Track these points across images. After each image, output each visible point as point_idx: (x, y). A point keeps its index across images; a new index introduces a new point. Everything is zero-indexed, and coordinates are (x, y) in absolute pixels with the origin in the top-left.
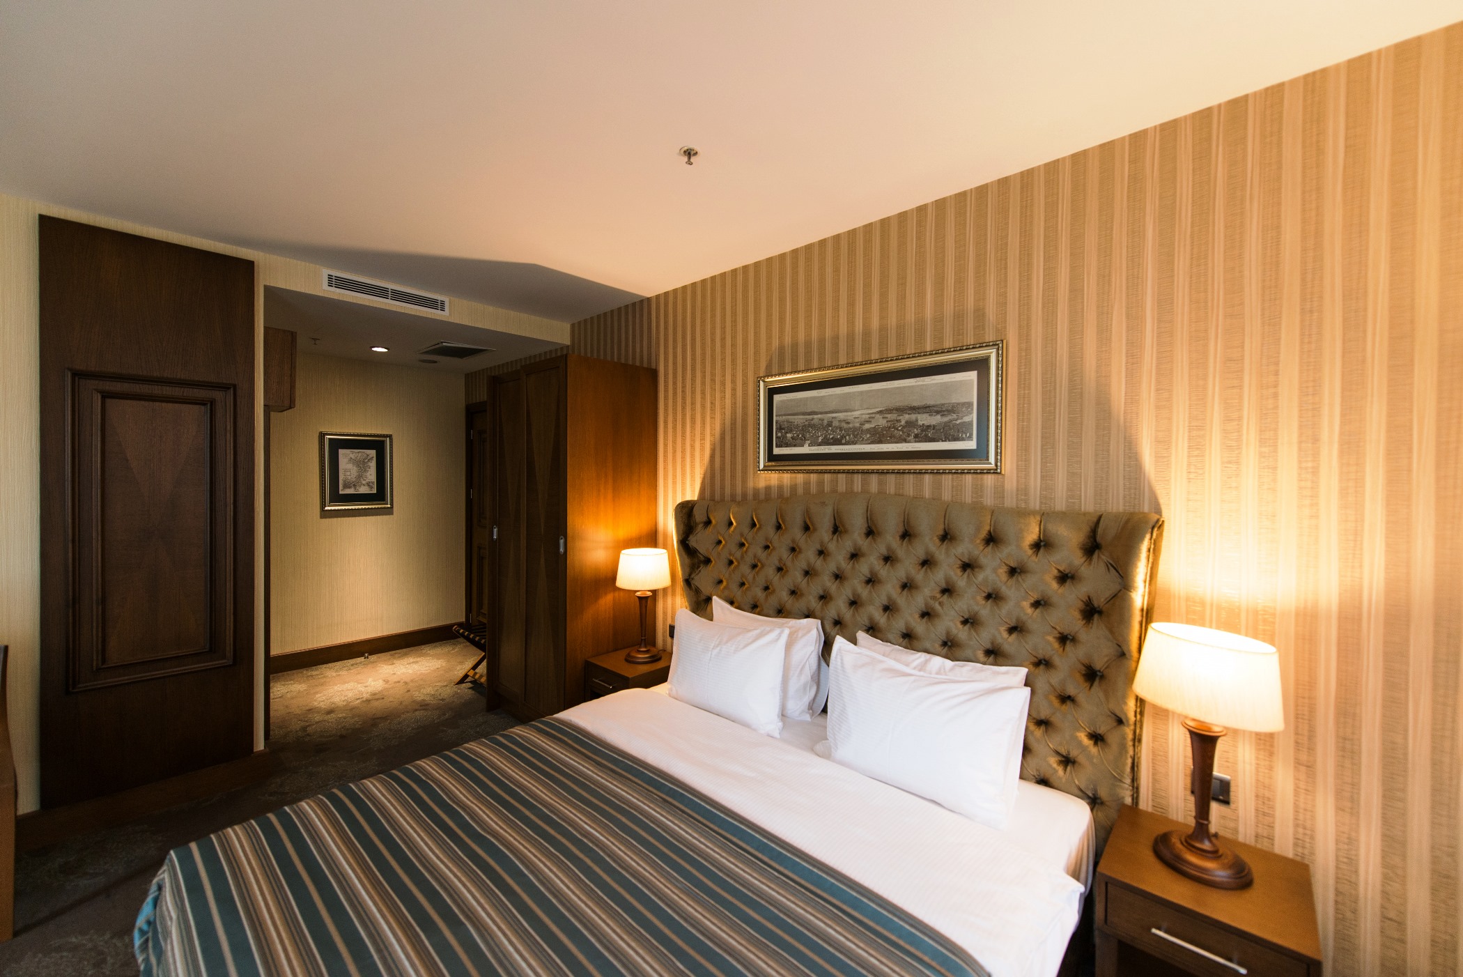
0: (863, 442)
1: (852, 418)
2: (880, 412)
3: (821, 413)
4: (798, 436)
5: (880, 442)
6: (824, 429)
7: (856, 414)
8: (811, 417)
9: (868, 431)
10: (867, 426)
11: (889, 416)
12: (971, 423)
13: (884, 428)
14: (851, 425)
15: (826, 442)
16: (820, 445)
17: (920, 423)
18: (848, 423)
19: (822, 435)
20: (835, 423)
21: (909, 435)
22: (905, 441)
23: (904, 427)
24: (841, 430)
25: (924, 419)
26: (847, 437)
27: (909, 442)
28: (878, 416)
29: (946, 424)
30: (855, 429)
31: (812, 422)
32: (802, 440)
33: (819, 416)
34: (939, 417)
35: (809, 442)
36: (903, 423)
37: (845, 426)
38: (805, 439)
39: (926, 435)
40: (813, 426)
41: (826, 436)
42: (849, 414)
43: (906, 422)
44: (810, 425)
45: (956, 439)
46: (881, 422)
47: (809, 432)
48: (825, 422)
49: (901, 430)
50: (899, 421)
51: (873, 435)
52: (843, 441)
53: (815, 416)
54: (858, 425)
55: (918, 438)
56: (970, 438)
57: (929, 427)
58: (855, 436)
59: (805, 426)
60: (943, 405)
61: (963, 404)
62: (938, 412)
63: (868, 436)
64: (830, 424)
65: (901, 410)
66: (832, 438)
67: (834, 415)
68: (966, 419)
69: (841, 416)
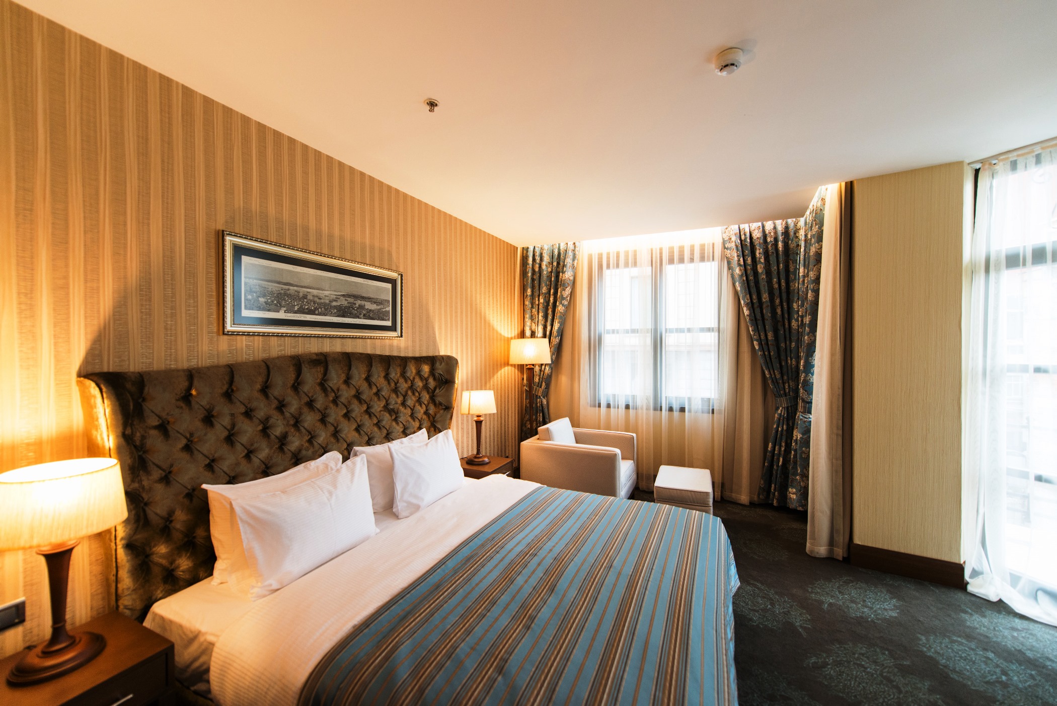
0: (332, 315)
1: (323, 295)
2: (343, 296)
3: (297, 286)
4: (273, 302)
5: (343, 316)
6: (300, 299)
7: (327, 293)
8: (287, 287)
9: (335, 307)
10: (334, 304)
11: (349, 299)
12: (389, 311)
13: (346, 307)
14: (322, 301)
15: (301, 311)
16: (295, 312)
17: (366, 307)
18: (320, 299)
19: (298, 305)
20: (310, 297)
21: (360, 314)
22: (359, 317)
23: (358, 308)
24: (314, 303)
25: (369, 306)
26: (320, 310)
27: (360, 318)
28: (342, 298)
29: (379, 310)
30: (325, 305)
31: (288, 292)
32: (278, 306)
33: (295, 288)
34: (375, 305)
35: (285, 309)
36: (357, 305)
37: (318, 300)
38: (281, 306)
39: (369, 315)
40: (289, 296)
41: (301, 307)
42: (321, 292)
43: (359, 305)
44: (285, 294)
45: (383, 320)
46: (343, 302)
47: (284, 299)
48: (301, 295)
49: (356, 310)
50: (355, 304)
51: (338, 311)
52: (317, 312)
53: (291, 288)
54: (328, 302)
55: (366, 317)
56: (389, 320)
57: (370, 310)
58: (326, 310)
59: (280, 294)
60: (377, 299)
61: (386, 300)
62: (375, 303)
63: (335, 311)
64: (305, 297)
65: (356, 297)
66: (307, 309)
67: (309, 290)
68: (387, 309)
69: (315, 292)
